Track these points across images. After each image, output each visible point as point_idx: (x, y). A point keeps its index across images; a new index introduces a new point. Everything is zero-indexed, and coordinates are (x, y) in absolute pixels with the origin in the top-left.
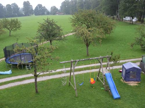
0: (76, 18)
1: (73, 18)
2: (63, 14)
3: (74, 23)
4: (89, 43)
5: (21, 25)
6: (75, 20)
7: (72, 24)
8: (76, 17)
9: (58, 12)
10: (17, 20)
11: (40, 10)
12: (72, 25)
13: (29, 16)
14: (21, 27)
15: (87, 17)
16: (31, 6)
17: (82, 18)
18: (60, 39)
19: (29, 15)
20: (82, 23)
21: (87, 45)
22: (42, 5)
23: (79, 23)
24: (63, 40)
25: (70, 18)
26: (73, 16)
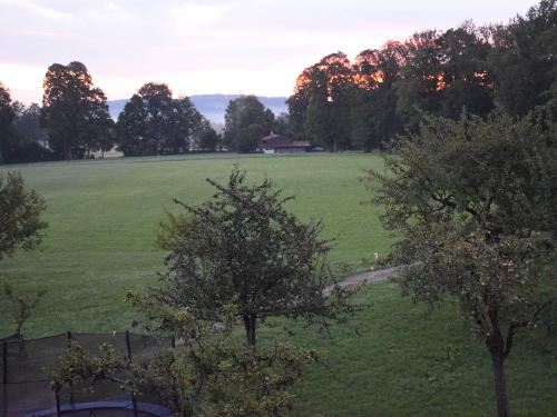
0: (410, 175)
1: (390, 175)
2: (308, 150)
3: (397, 202)
4: (511, 334)
5: (43, 217)
6: (403, 187)
7: (382, 209)
8: (407, 168)
9: (272, 135)
10: (16, 182)
11: (156, 120)
12: (382, 218)
13: (81, 157)
14: (40, 232)
15: (482, 166)
16: (98, 92)
17: (448, 176)
18: (315, 309)
19: (79, 156)
20: (453, 205)
21: (498, 349)
22: (168, 92)
23: (432, 202)
24: (333, 316)
25: (371, 172)
26: (391, 163)
